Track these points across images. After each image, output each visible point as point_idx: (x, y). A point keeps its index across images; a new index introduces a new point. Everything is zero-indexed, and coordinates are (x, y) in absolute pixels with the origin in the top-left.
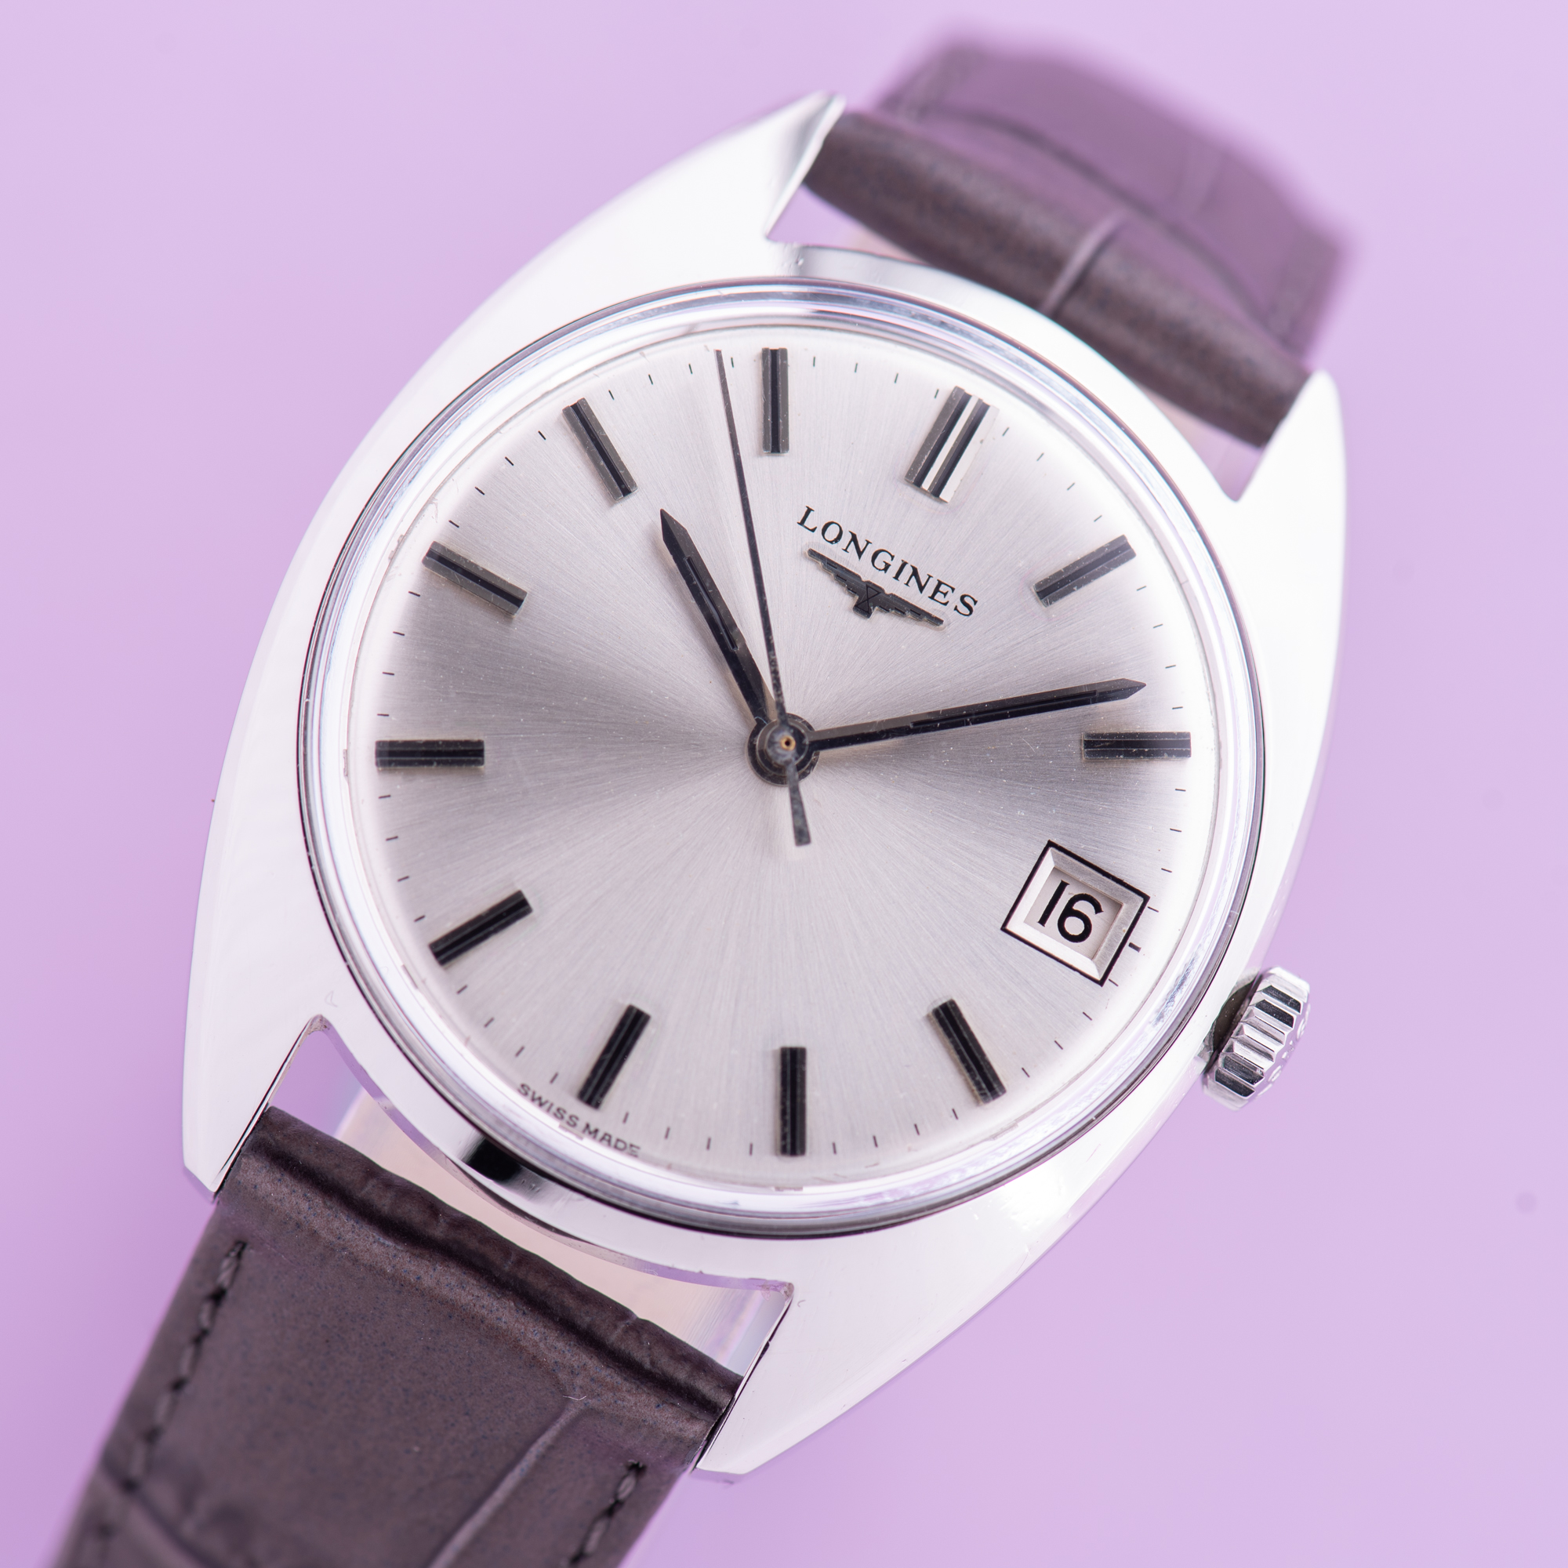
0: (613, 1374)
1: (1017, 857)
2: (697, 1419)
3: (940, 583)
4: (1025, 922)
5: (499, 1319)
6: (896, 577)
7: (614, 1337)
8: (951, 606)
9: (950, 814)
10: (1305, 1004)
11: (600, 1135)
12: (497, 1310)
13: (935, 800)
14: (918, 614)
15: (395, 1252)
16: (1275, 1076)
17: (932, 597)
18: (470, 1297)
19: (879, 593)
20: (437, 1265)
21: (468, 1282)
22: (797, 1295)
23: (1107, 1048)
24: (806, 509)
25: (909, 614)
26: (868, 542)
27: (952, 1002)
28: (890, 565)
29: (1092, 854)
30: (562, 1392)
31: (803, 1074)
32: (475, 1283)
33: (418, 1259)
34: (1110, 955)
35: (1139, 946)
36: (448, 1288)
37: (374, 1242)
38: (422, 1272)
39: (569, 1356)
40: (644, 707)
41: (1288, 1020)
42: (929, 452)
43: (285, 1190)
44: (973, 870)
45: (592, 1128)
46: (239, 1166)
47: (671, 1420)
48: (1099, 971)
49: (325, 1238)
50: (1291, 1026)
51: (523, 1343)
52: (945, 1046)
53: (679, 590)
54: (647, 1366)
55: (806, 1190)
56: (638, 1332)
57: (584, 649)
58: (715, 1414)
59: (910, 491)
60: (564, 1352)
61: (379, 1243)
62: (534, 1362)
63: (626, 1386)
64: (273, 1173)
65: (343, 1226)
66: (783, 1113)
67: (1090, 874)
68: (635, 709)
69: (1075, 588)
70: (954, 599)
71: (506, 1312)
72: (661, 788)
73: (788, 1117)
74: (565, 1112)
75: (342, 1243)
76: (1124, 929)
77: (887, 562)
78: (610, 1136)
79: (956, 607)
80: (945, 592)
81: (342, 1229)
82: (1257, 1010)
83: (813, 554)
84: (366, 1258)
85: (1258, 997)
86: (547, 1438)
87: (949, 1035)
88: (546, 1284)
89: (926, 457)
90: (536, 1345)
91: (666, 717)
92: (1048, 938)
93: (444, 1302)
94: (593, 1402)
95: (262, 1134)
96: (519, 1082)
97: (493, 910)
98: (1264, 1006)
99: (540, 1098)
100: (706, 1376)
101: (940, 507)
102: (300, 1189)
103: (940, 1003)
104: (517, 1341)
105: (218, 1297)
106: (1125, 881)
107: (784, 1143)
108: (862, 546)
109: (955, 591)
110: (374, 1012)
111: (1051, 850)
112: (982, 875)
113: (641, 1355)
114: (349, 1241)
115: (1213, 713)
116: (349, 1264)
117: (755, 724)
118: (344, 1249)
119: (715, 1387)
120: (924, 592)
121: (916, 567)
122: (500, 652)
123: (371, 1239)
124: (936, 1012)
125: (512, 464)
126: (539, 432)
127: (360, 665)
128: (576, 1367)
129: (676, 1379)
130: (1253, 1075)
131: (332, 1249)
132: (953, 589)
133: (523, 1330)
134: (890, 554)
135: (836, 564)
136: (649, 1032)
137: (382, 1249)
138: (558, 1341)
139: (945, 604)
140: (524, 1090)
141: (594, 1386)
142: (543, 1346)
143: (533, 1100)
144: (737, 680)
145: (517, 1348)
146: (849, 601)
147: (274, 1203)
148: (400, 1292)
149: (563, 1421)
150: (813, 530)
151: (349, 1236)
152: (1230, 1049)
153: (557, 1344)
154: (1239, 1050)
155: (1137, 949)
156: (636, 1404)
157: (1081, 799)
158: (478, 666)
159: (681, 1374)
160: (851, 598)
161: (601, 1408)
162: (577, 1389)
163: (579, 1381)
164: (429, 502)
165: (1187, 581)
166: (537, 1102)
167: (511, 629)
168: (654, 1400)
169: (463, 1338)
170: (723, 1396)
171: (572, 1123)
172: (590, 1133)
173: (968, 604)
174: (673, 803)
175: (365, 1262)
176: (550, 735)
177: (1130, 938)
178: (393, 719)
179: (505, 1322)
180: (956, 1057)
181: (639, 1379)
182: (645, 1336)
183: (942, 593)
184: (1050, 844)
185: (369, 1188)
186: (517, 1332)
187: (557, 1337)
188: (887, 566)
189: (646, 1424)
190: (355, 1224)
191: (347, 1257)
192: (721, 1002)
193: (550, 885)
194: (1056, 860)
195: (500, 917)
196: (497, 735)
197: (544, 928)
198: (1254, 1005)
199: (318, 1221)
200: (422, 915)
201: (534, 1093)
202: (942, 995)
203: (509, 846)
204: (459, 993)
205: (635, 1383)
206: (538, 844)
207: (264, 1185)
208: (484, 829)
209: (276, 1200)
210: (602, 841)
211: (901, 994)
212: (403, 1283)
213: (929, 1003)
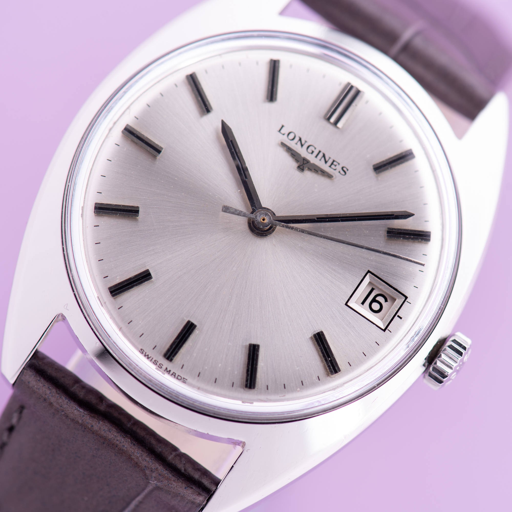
0: (168, 473)
2: (201, 495)
3: (334, 161)
4: (355, 302)
5: (124, 446)
6: (316, 157)
7: (170, 458)
8: (337, 171)
9: (329, 255)
10: (468, 349)
11: (171, 373)
12: (123, 442)
13: (323, 249)
14: (323, 173)
15: (83, 414)
16: (453, 376)
17: (330, 166)
18: (112, 436)
19: (308, 162)
20: (100, 422)
21: (112, 430)
22: (247, 447)
23: (384, 358)
24: (282, 125)
25: (320, 172)
26: (306, 142)
27: (322, 332)
29: (386, 277)
30: (147, 478)
31: (258, 356)
32: (115, 430)
33: (93, 418)
34: (389, 319)
36: (104, 431)
37: (75, 409)
38: (94, 424)
39: (151, 464)
41: (461, 354)
43: (41, 385)
44: (336, 279)
45: (168, 370)
46: (23, 373)
47: (190, 494)
48: (384, 325)
49: (55, 406)
50: (462, 356)
51: (133, 457)
52: (317, 350)
53: (226, 154)
54: (183, 471)
55: (255, 404)
56: (181, 457)
57: (184, 174)
58: (209, 494)
59: (325, 123)
60: (149, 462)
61: (77, 410)
62: (136, 465)
63: (173, 478)
64: (37, 377)
65: (63, 402)
66: (248, 371)
67: (384, 286)
68: (203, 200)
70: (339, 168)
71: (127, 443)
72: (211, 233)
73: (249, 373)
74: (158, 362)
75: (62, 409)
76: (396, 309)
77: (313, 150)
78: (175, 374)
79: (340, 171)
80: (335, 165)
81: (63, 403)
82: (448, 348)
83: (283, 145)
84: (71, 416)
85: (449, 343)
86: (139, 498)
87: (319, 345)
88: (145, 433)
89: (333, 109)
90: (138, 458)
92: (365, 311)
93: (102, 437)
94: (159, 484)
95: (34, 361)
96: (140, 348)
97: (136, 276)
98: (451, 347)
99: (148, 355)
100: (207, 478)
101: (337, 130)
102: (47, 385)
103: (317, 332)
104: (130, 456)
105: (11, 429)
106: (398, 290)
107: (247, 383)
108: (303, 142)
109: (340, 165)
110: (83, 314)
111: (369, 274)
112: (339, 282)
113: (180, 466)
114: (65, 408)
115: (442, 225)
116: (64, 418)
117: (252, 210)
118: (63, 411)
119: (210, 482)
120: (327, 164)
121: (325, 154)
122: (150, 172)
123: (74, 408)
124: (315, 336)
125: (163, 96)
126: (175, 84)
127: (92, 172)
128: (153, 468)
129: (194, 477)
130: (444, 375)
131: (58, 411)
133: (133, 452)
134: (314, 147)
135: (292, 149)
136: (196, 332)
137: (78, 413)
138: (147, 457)
139: (335, 170)
140: (142, 351)
141: (160, 477)
142: (141, 459)
143: (145, 356)
144: (246, 192)
145: (129, 458)
146: (295, 165)
147: (36, 390)
148: (84, 431)
149: (146, 491)
150: (284, 134)
151: (65, 406)
152: (436, 363)
153: (147, 458)
154: (439, 364)
155: (401, 318)
156: (176, 486)
158: (140, 176)
159: (197, 476)
160: (297, 163)
161: (162, 487)
162: (153, 478)
163: (154, 475)
164: (128, 108)
165: (436, 170)
166: (147, 357)
167: (155, 163)
168: (184, 485)
169: (108, 453)
170: (213, 486)
171: (160, 367)
172: (167, 372)
173: (344, 171)
174: (215, 240)
175: (71, 418)
176: (167, 207)
177: (398, 313)
178: (103, 194)
179: (126, 448)
180: (321, 355)
181: (178, 476)
182: (183, 459)
184: (369, 272)
185: (75, 387)
186: (131, 452)
187: (147, 456)
188: (313, 152)
189: (180, 495)
190: (68, 401)
191: (64, 415)
192: (226, 323)
193: (161, 268)
194: (371, 278)
195: (139, 279)
196: (145, 205)
197: (156, 286)
198: (447, 346)
199: (53, 399)
200: (107, 276)
201: (146, 353)
202: (318, 329)
203: (146, 251)
204: (119, 309)
205: (177, 478)
206: (157, 251)
207: (32, 382)
208: (136, 243)
209: (37, 388)
210: (184, 253)
211: (301, 327)
212: (85, 427)
213: (312, 332)
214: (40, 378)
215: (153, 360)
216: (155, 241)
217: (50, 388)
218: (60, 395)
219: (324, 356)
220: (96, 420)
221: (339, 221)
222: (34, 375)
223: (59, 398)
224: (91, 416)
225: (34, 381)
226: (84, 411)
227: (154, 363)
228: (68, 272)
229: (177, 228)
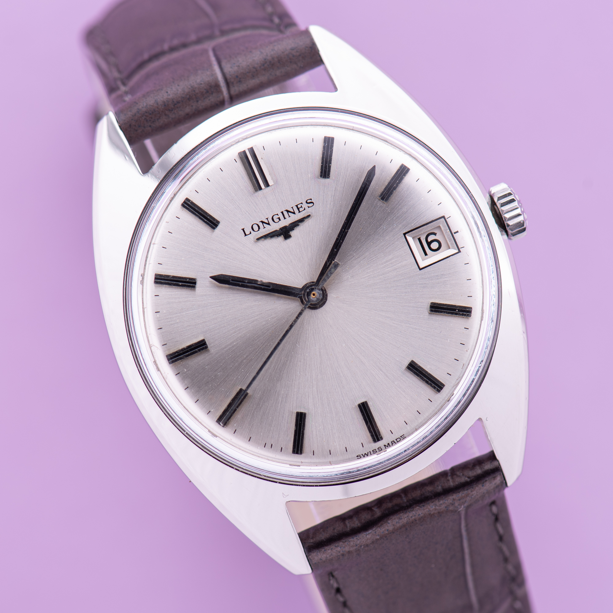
0: (463, 492)
1: (401, 248)
2: (495, 477)
3: (297, 206)
4: (423, 261)
5: (419, 515)
6: (285, 218)
7: (451, 483)
8: (307, 208)
9: (372, 258)
10: (511, 191)
11: (391, 444)
12: (416, 513)
13: (364, 260)
14: (302, 220)
15: (374, 532)
16: (526, 217)
17: (299, 212)
18: (406, 519)
19: (286, 228)
20: (388, 522)
21: (401, 516)
22: (484, 419)
23: (481, 265)
24: (242, 230)
25: (300, 224)
26: (267, 219)
27: (432, 303)
28: (279, 217)
29: (417, 223)
30: (455, 511)
31: (420, 367)
32: (402, 514)
33: (382, 526)
34: (453, 242)
35: (457, 231)
36: (398, 524)
37: (366, 535)
38: (387, 528)
40: (267, 329)
41: (513, 201)
42: (253, 178)
43: (329, 551)
44: (395, 265)
46: (311, 559)
47: (489, 485)
48: (455, 249)
49: (353, 550)
50: (515, 201)
51: (432, 513)
52: (444, 316)
53: (238, 290)
54: (468, 480)
55: (455, 393)
56: (455, 474)
57: (235, 334)
58: (498, 470)
59: (260, 192)
60: (444, 502)
61: (368, 534)
62: (440, 513)
63: (469, 491)
64: (321, 551)
66: (427, 382)
67: (423, 229)
68: (266, 332)
69: (330, 165)
70: (305, 205)
71: (419, 511)
72: (297, 343)
73: (429, 382)
74: (375, 450)
75: (359, 546)
76: (448, 231)
77: (278, 217)
78: (393, 441)
79: (308, 206)
80: (301, 206)
81: (355, 543)
82: (503, 208)
83: (258, 239)
84: (369, 542)
85: (498, 203)
86: (463, 525)
87: (441, 312)
89: (254, 180)
90: (435, 509)
91: (275, 325)
92: (433, 257)
93: (401, 528)
94: (466, 505)
95: (307, 545)
96: (355, 457)
97: (296, 425)
98: (503, 205)
99: (365, 454)
100: (484, 463)
101: (273, 187)
102: (333, 546)
103: (429, 307)
104: (430, 514)
105: (338, 591)
106: (433, 220)
107: (436, 389)
108: (266, 221)
109: (303, 203)
110: (300, 485)
111: (407, 236)
112: (398, 263)
113: (463, 479)
114: (360, 543)
115: (401, 151)
116: (366, 548)
117: (299, 299)
118: (361, 546)
119: (490, 463)
120: (296, 213)
121: (287, 209)
122: (216, 361)
123: (365, 536)
124: (431, 311)
125: (159, 312)
126: (155, 296)
127: (187, 408)
128: (451, 502)
129: (478, 474)
130: (521, 224)
131: (358, 550)
132: (302, 203)
133: (428, 510)
134: (276, 215)
135: (267, 234)
136: (370, 404)
137: (370, 535)
138: (440, 502)
139: (305, 209)
140: (359, 457)
141: (462, 501)
142: (438, 507)
143: (364, 457)
144: (281, 294)
145: (431, 516)
146: (281, 238)
147: (331, 557)
148: (387, 539)
149: (463, 517)
150: (250, 233)
151: (358, 542)
152: (508, 225)
154: (511, 223)
155: (457, 232)
156: (477, 492)
157: (398, 214)
158: (216, 371)
159: (478, 471)
160: (281, 237)
161: (469, 503)
162: (458, 506)
163: (456, 504)
164: (151, 347)
165: (353, 127)
166: (366, 456)
167: (211, 352)
168: (480, 486)
169: (416, 530)
170: (495, 463)
171: (380, 450)
172: (387, 446)
173: (310, 202)
174: (304, 343)
177: (452, 232)
178: (212, 410)
179: (422, 514)
180: (450, 315)
181: (470, 486)
182: (458, 473)
183: (300, 208)
184: (405, 234)
185: (348, 525)
186: (427, 512)
187: (438, 501)
188: (279, 218)
189: (485, 493)
190: (356, 538)
191: (364, 547)
192: (377, 375)
193: (302, 401)
194: (411, 236)
195: (300, 425)
196: (242, 381)
197: (313, 413)
198: (500, 208)
199: (347, 548)
200: (281, 448)
201: (362, 454)
202: (427, 305)
203: (280, 404)
204: (314, 455)
205: (471, 488)
206: (286, 395)
207: (322, 557)
208: (268, 408)
209: (330, 556)
210: (300, 374)
211: (417, 317)
212: (385, 536)
213: (426, 310)
214: (324, 549)
215: (372, 452)
216: (276, 392)
217: (337, 545)
218: (347, 541)
219: (452, 313)
220: (385, 524)
221: (348, 231)
222: (318, 552)
223: (349, 543)
224: (379, 526)
225: (323, 554)
226: (372, 529)
227: (374, 453)
228: (258, 477)
229: (276, 367)
